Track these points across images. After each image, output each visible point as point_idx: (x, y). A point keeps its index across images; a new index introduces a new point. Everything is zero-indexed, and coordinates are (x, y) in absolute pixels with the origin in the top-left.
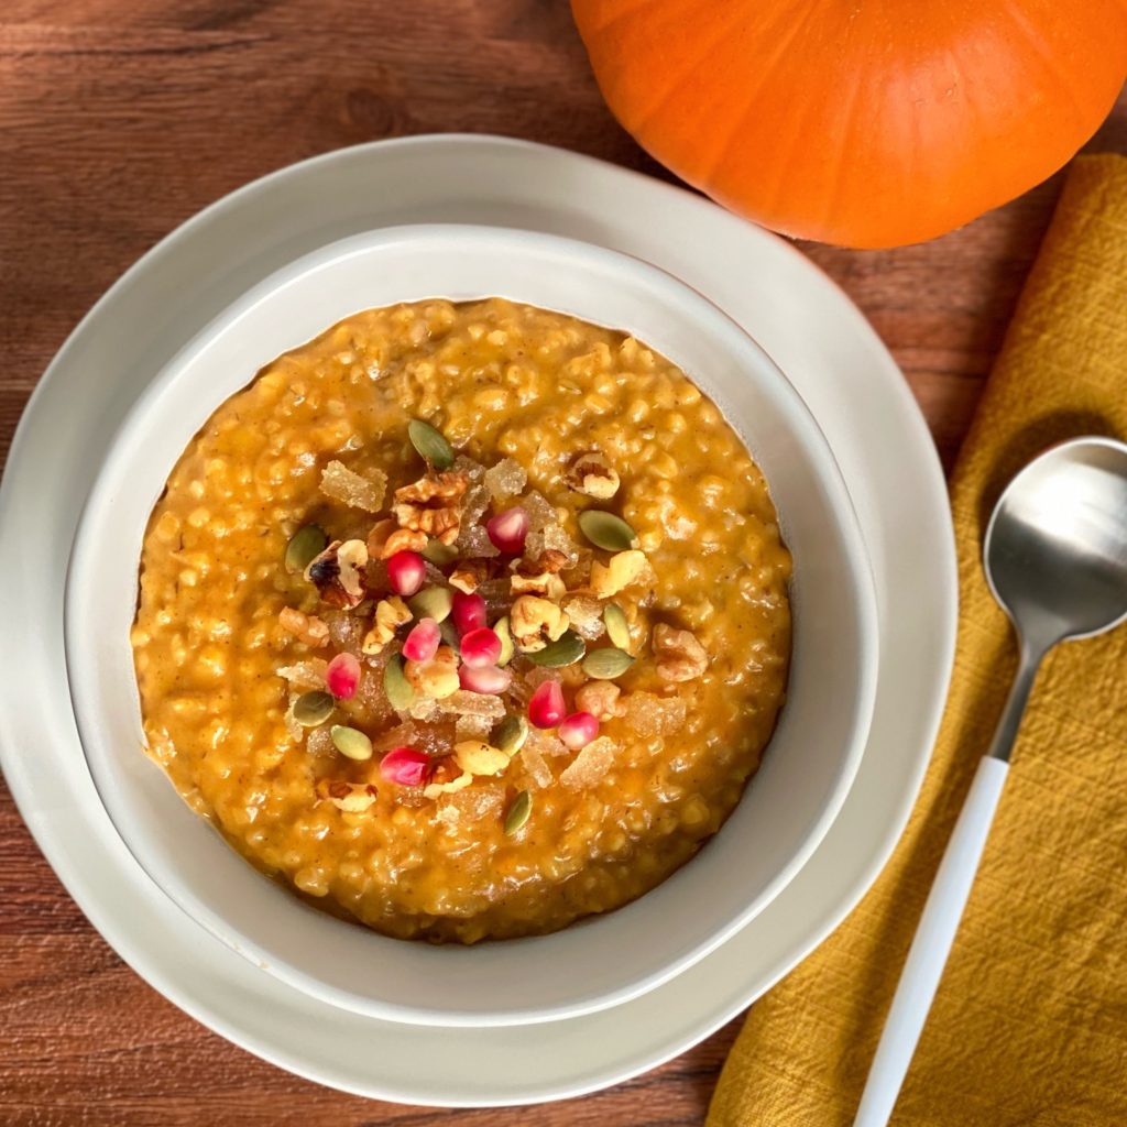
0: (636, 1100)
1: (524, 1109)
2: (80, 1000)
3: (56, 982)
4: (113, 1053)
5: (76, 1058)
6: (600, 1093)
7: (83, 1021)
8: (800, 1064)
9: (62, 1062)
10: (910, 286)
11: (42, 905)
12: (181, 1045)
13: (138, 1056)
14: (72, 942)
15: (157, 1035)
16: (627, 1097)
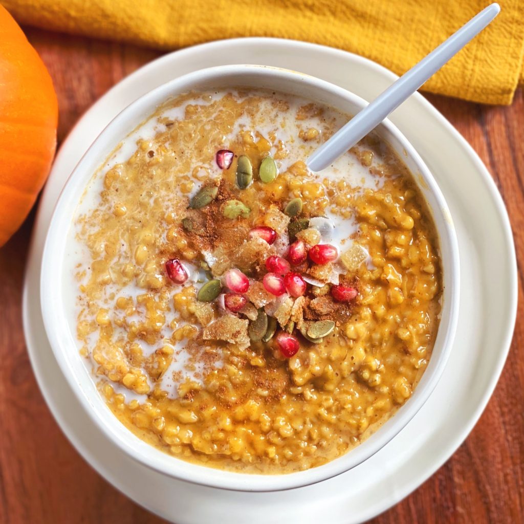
0: (505, 179)
1: (514, 234)
2: (484, 459)
3: (476, 473)
4: (508, 441)
5: (512, 458)
6: (503, 197)
7: (494, 457)
8: (467, 62)
9: (514, 464)
10: (79, 79)
11: (441, 484)
12: (501, 407)
13: (508, 427)
14: (457, 467)
15: (497, 420)
16: (504, 184)
